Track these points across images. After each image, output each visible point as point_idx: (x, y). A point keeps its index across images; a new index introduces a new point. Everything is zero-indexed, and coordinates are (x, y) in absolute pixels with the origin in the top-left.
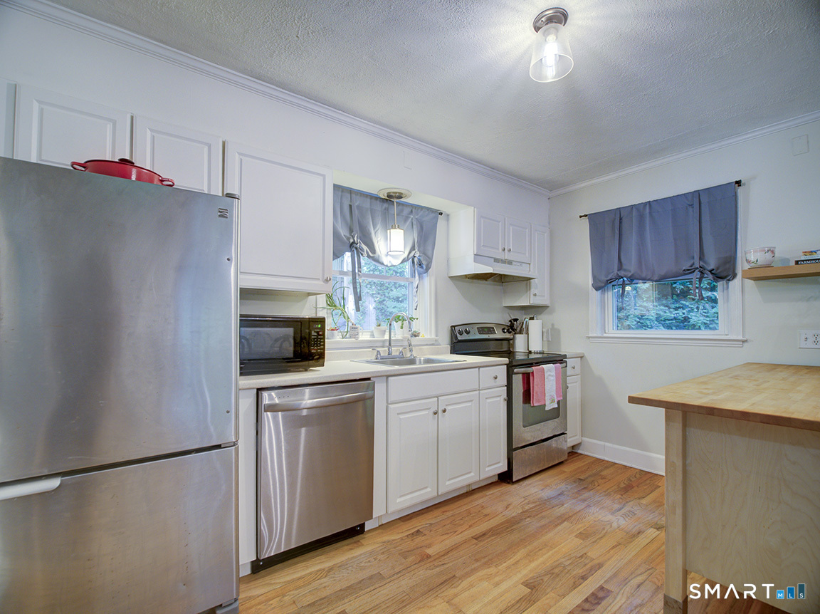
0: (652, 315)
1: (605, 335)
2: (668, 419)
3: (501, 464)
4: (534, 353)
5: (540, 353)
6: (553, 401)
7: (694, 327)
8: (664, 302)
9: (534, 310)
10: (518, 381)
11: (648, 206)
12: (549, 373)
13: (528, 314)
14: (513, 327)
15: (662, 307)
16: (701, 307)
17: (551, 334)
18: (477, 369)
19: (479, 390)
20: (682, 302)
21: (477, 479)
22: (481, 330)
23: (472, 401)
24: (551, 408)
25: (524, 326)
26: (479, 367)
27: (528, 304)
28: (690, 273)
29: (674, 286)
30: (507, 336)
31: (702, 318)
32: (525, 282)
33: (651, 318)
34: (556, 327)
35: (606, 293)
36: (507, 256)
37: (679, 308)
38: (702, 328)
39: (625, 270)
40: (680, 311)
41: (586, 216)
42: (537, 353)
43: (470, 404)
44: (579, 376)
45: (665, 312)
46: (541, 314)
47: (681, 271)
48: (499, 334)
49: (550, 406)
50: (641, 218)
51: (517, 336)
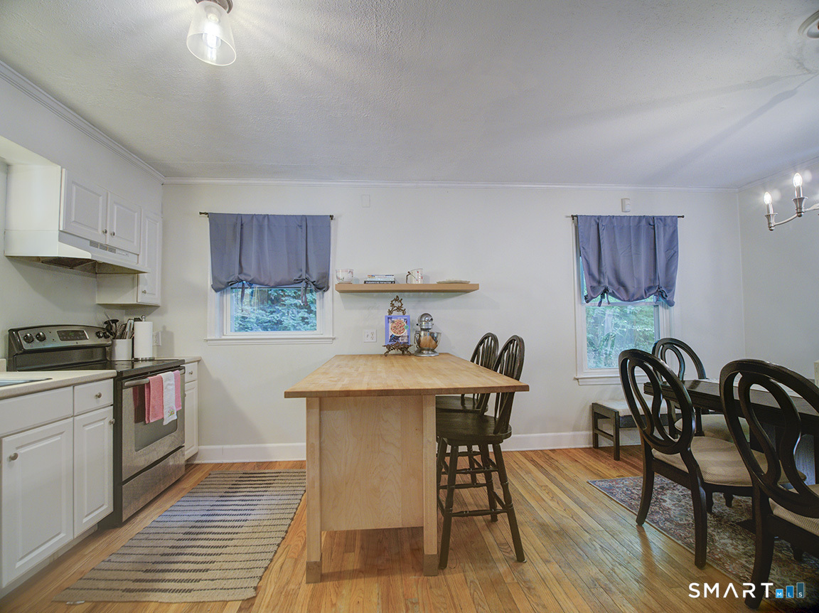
0: (252, 317)
1: (223, 337)
2: (309, 406)
3: (105, 507)
4: (142, 360)
5: (150, 360)
6: (172, 413)
7: (285, 329)
8: (262, 306)
9: (140, 311)
10: (128, 395)
11: (266, 218)
12: (168, 382)
13: (134, 314)
14: (111, 330)
15: (260, 311)
16: (290, 312)
17: (163, 338)
18: (71, 388)
19: (73, 416)
20: (276, 307)
21: (71, 538)
22: (65, 335)
23: (62, 433)
24: (170, 421)
25: (127, 330)
26: (74, 385)
27: (135, 303)
28: (299, 283)
29: (270, 292)
30: (102, 341)
31: (291, 321)
32: (131, 276)
33: (252, 320)
34: (168, 329)
35: (225, 295)
36: (108, 240)
37: (274, 312)
38: (292, 329)
39: (245, 274)
40: (274, 315)
41: (207, 214)
42: (146, 360)
43: (58, 438)
44: (196, 381)
45: (263, 316)
46: (148, 315)
47: (293, 281)
48: (90, 340)
49: (168, 419)
50: (261, 227)
51: (118, 341)
